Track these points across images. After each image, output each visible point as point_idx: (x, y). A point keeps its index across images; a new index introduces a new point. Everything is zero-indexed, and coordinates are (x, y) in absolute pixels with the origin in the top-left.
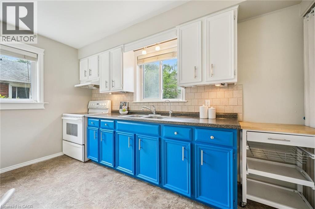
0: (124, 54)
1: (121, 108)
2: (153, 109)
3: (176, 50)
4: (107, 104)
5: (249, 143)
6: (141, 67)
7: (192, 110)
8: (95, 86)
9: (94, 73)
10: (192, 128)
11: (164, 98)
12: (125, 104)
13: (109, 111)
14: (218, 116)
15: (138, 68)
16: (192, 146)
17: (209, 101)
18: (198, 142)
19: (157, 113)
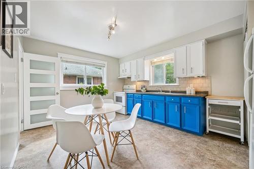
0: (145, 61)
1: (142, 89)
2: (160, 89)
3: (173, 58)
4: (134, 87)
5: (209, 105)
6: (153, 66)
7: (183, 90)
8: (128, 78)
9: (128, 71)
10: (180, 97)
11: (166, 83)
12: (144, 87)
13: (135, 91)
14: (196, 93)
15: (151, 67)
16: (181, 105)
17: (192, 85)
18: (184, 103)
19: (163, 91)
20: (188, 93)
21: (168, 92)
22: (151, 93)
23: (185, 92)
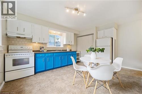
19: (57, 50)
20: (67, 51)
21: (61, 50)
22: (55, 51)
23: (66, 50)
